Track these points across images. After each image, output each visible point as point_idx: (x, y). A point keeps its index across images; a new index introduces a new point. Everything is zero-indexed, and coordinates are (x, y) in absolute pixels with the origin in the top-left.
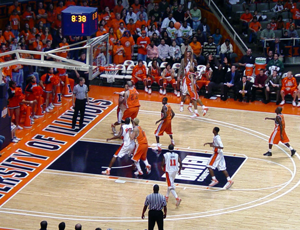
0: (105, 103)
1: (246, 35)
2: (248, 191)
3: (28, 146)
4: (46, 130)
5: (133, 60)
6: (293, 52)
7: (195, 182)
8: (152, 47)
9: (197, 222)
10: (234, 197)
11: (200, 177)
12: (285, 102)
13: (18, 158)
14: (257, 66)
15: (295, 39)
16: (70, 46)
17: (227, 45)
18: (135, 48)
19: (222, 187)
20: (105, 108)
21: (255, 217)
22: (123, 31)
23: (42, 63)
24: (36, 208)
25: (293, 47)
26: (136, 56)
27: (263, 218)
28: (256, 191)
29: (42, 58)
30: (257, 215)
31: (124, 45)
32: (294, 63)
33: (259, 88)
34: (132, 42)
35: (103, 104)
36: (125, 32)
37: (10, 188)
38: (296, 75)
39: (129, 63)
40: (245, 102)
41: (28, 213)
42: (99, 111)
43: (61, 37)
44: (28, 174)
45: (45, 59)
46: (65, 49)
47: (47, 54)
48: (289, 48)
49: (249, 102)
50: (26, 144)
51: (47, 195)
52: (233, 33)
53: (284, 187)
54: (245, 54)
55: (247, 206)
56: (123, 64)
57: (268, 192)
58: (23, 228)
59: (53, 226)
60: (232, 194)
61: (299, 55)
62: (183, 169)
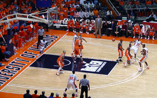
0: (55, 37)
1: (118, 7)
2: (119, 76)
3: (21, 56)
4: (29, 49)
5: (68, 18)
6: (139, 15)
7: (95, 73)
8: (76, 12)
9: (96, 90)
10: (113, 79)
11: (98, 70)
12: (135, 37)
13: (17, 62)
14: (123, 21)
15: (139, 9)
16: (40, 12)
17: (110, 12)
18: (68, 13)
19: (107, 75)
20: (55, 39)
21: (122, 88)
22: (63, 5)
24: (24, 84)
25: (139, 12)
26: (69, 16)
27: (126, 88)
28: (122, 76)
30: (122, 87)
31: (64, 11)
32: (139, 20)
33: (124, 31)
34: (67, 10)
35: (54, 38)
36: (64, 6)
37: (13, 75)
38: (140, 25)
39: (66, 19)
40: (118, 37)
41: (21, 86)
42: (53, 41)
43: (36, 8)
44: (21, 69)
45: (29, 17)
46: (37, 13)
47: (30, 15)
48: (137, 13)
49: (119, 37)
50: (20, 55)
51: (29, 78)
52: (112, 6)
53: (135, 75)
54: (117, 15)
55: (118, 83)
56: (63, 20)
57: (128, 77)
58: (19, 93)
59: (32, 92)
60: (111, 78)
61: (142, 16)
62: (90, 66)
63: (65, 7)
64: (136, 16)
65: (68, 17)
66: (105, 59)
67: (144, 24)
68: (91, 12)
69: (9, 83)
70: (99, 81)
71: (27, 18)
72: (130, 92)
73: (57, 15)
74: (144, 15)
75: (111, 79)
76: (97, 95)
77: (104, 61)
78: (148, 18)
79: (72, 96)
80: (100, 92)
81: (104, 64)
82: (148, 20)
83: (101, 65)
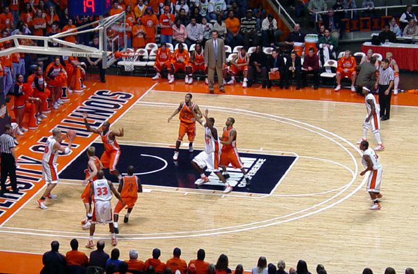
0: (124, 96)
1: (294, 8)
2: (300, 197)
3: (32, 151)
6: (351, 26)
8: (178, 27)
9: (239, 236)
10: (283, 204)
11: (241, 183)
12: (341, 87)
13: (21, 166)
14: (308, 44)
15: (352, 10)
17: (270, 21)
18: (159, 28)
19: (269, 193)
20: (124, 102)
21: (309, 229)
22: (142, 8)
23: (45, 50)
24: (43, 226)
25: (351, 20)
27: (320, 229)
28: (310, 197)
29: (46, 44)
30: (311, 226)
32: (352, 40)
33: (308, 72)
34: (155, 21)
35: (121, 98)
36: (146, 10)
37: (12, 203)
38: (355, 54)
39: (153, 46)
41: (34, 232)
42: (117, 106)
43: (67, 18)
44: (33, 185)
47: (52, 39)
48: (346, 22)
50: (30, 149)
52: (277, 6)
53: (343, 190)
54: (292, 30)
55: (299, 215)
56: (144, 48)
57: (324, 198)
58: (29, 251)
59: (66, 247)
60: (280, 201)
61: (359, 30)
63: (148, 14)
64: (342, 29)
66: (261, 150)
67: (365, 50)
68: (220, 24)
69: (3, 224)
70: (247, 212)
71: (43, 46)
72: (331, 239)
73: (126, 36)
74: (365, 28)
75: (279, 204)
76: (243, 250)
77: (258, 157)
78: (375, 34)
80: (251, 240)
81: (258, 165)
82: (376, 41)
83: (250, 169)
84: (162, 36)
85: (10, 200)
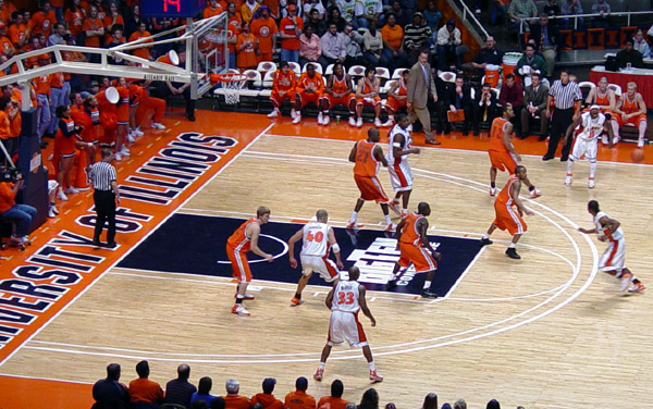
0: (223, 142)
2: (492, 302)
3: (80, 224)
5: (275, 61)
6: (574, 41)
8: (309, 37)
9: (396, 361)
10: (466, 313)
11: (401, 278)
14: (506, 68)
15: (576, 16)
17: (451, 30)
19: (444, 296)
20: (223, 151)
21: (504, 351)
22: (253, 8)
23: (103, 69)
24: (95, 340)
27: (521, 352)
28: (506, 302)
30: (508, 347)
31: (257, 34)
32: (576, 62)
34: (273, 28)
35: (219, 144)
36: (258, 10)
37: (47, 304)
39: (269, 67)
41: (81, 349)
42: (212, 158)
43: (137, 20)
44: (81, 278)
48: (566, 34)
50: (77, 221)
51: (115, 314)
52: (462, 8)
53: (558, 294)
55: (489, 330)
56: (256, 68)
57: (529, 304)
58: (72, 378)
59: (128, 374)
60: (460, 309)
61: (586, 48)
62: (370, 262)
63: (264, 16)
64: (561, 45)
65: (275, 57)
66: (433, 229)
67: (596, 78)
68: (373, 34)
69: (32, 336)
72: (537, 368)
73: (227, 50)
74: (596, 44)
75: (457, 313)
76: (402, 382)
78: (611, 55)
79: (295, 389)
82: (611, 64)
84: (284, 51)
85: (45, 300)
